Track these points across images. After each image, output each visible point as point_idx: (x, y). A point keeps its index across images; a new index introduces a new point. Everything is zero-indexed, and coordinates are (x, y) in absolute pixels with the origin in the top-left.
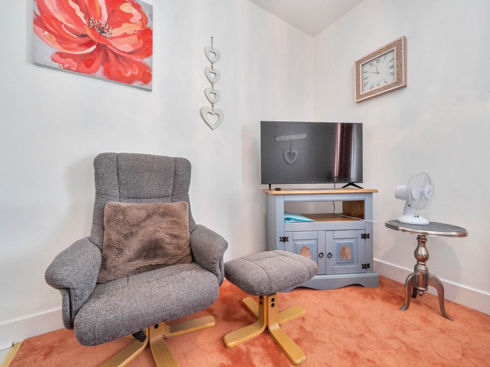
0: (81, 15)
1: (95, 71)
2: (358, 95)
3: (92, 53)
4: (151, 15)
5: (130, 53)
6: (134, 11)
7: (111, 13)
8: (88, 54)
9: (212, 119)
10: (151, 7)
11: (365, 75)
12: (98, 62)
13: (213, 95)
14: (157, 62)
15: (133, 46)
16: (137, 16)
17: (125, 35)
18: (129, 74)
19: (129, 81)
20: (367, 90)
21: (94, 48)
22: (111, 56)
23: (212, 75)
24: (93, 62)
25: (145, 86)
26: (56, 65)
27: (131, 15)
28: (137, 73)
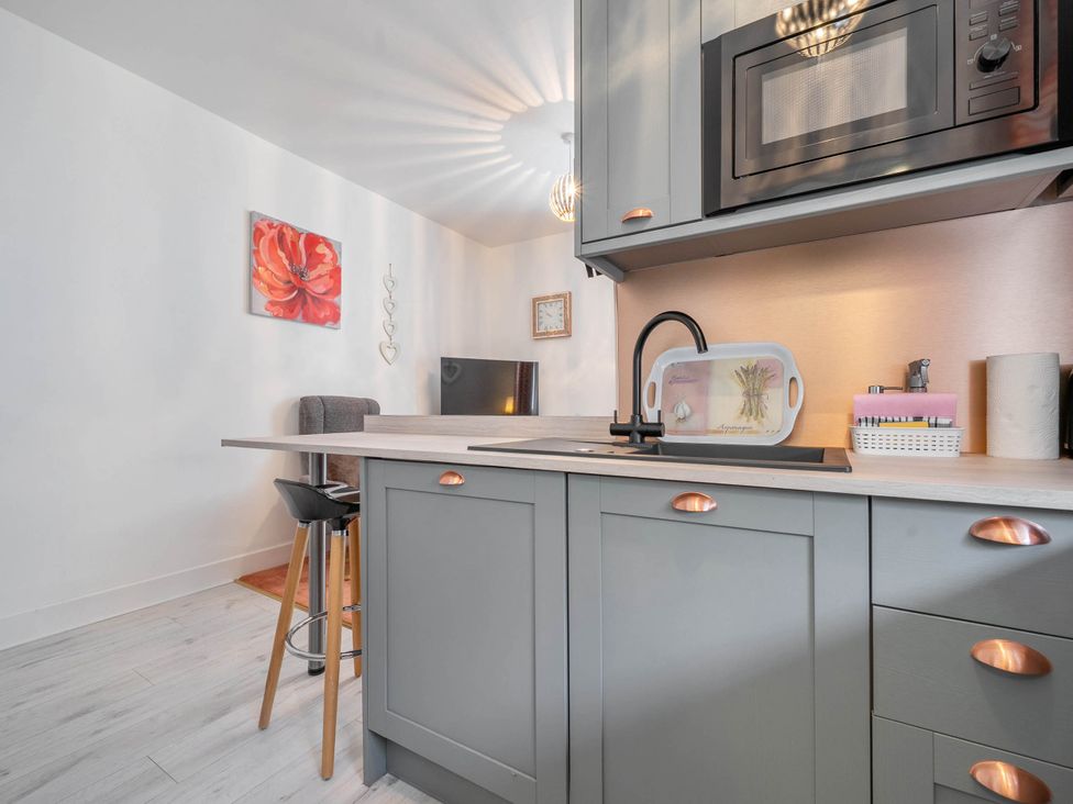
0: (286, 262)
1: (296, 316)
2: (535, 334)
3: (294, 298)
4: (340, 253)
5: (324, 294)
6: (327, 251)
7: (309, 256)
8: (291, 300)
9: (389, 354)
10: (340, 244)
11: (541, 314)
12: (299, 307)
13: (392, 328)
14: (345, 301)
15: (325, 286)
16: (329, 255)
17: (320, 277)
18: (322, 315)
19: (321, 322)
20: (542, 331)
21: (296, 292)
22: (309, 299)
23: (391, 306)
24: (295, 306)
25: (335, 326)
26: (268, 313)
27: (324, 255)
28: (328, 313)
